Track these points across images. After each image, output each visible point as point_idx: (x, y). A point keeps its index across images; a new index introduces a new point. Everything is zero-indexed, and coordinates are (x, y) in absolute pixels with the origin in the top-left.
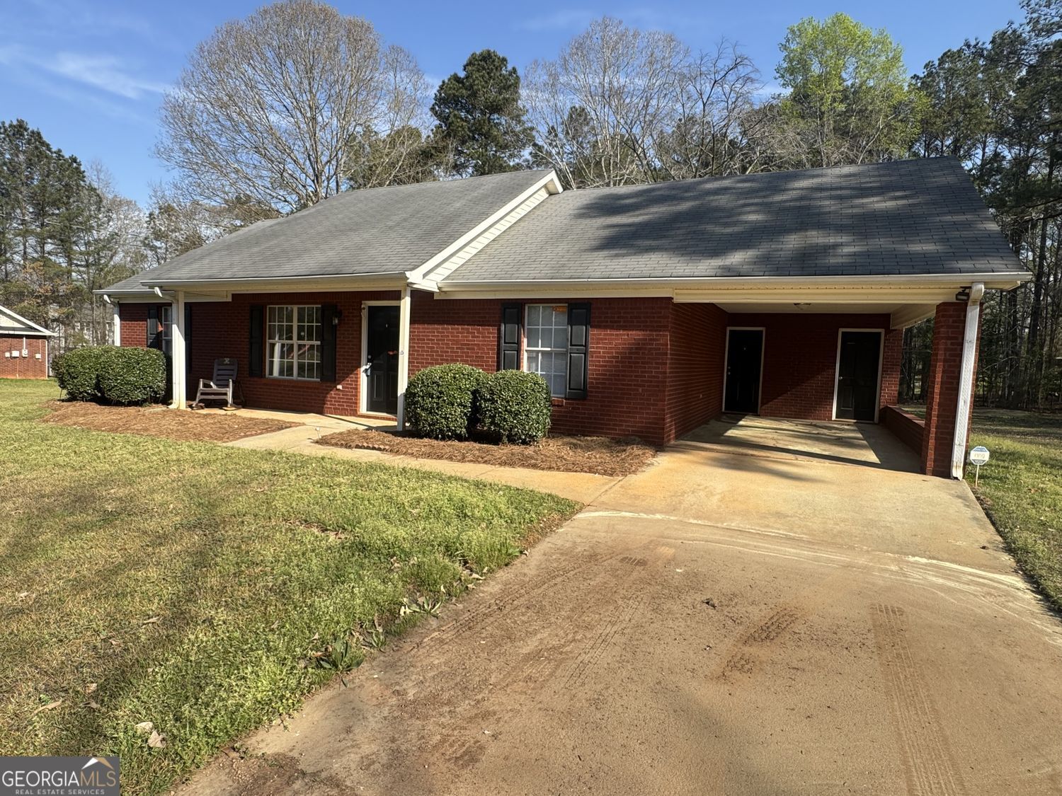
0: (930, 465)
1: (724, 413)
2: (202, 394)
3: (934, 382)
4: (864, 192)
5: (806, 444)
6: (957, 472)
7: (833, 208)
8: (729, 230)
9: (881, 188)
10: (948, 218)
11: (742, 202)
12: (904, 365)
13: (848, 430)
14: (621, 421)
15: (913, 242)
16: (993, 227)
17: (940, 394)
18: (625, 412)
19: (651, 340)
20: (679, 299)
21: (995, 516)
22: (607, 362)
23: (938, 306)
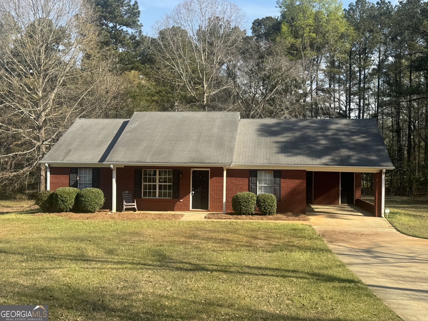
0: (377, 214)
2: (126, 206)
4: (352, 133)
6: (383, 216)
7: (346, 140)
9: (357, 132)
13: (348, 208)
17: (378, 196)
22: (287, 189)
23: (375, 173)
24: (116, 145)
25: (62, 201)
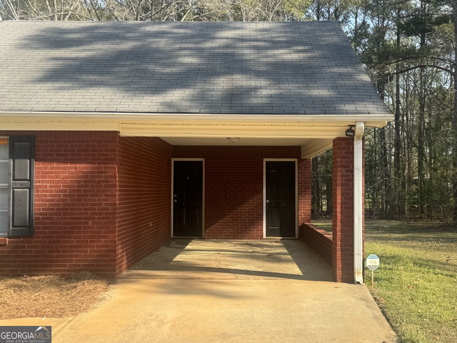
0: (339, 272)
1: (172, 238)
3: (335, 203)
4: (275, 44)
5: (244, 263)
6: (359, 278)
7: (252, 57)
8: (168, 70)
9: (287, 42)
10: (336, 70)
11: (177, 46)
12: (314, 187)
13: (276, 246)
14: (71, 256)
15: (312, 88)
16: (366, 78)
17: (341, 213)
18: (76, 247)
19: (99, 172)
20: (124, 133)
21: (389, 314)
22: (55, 196)
23: (334, 141)
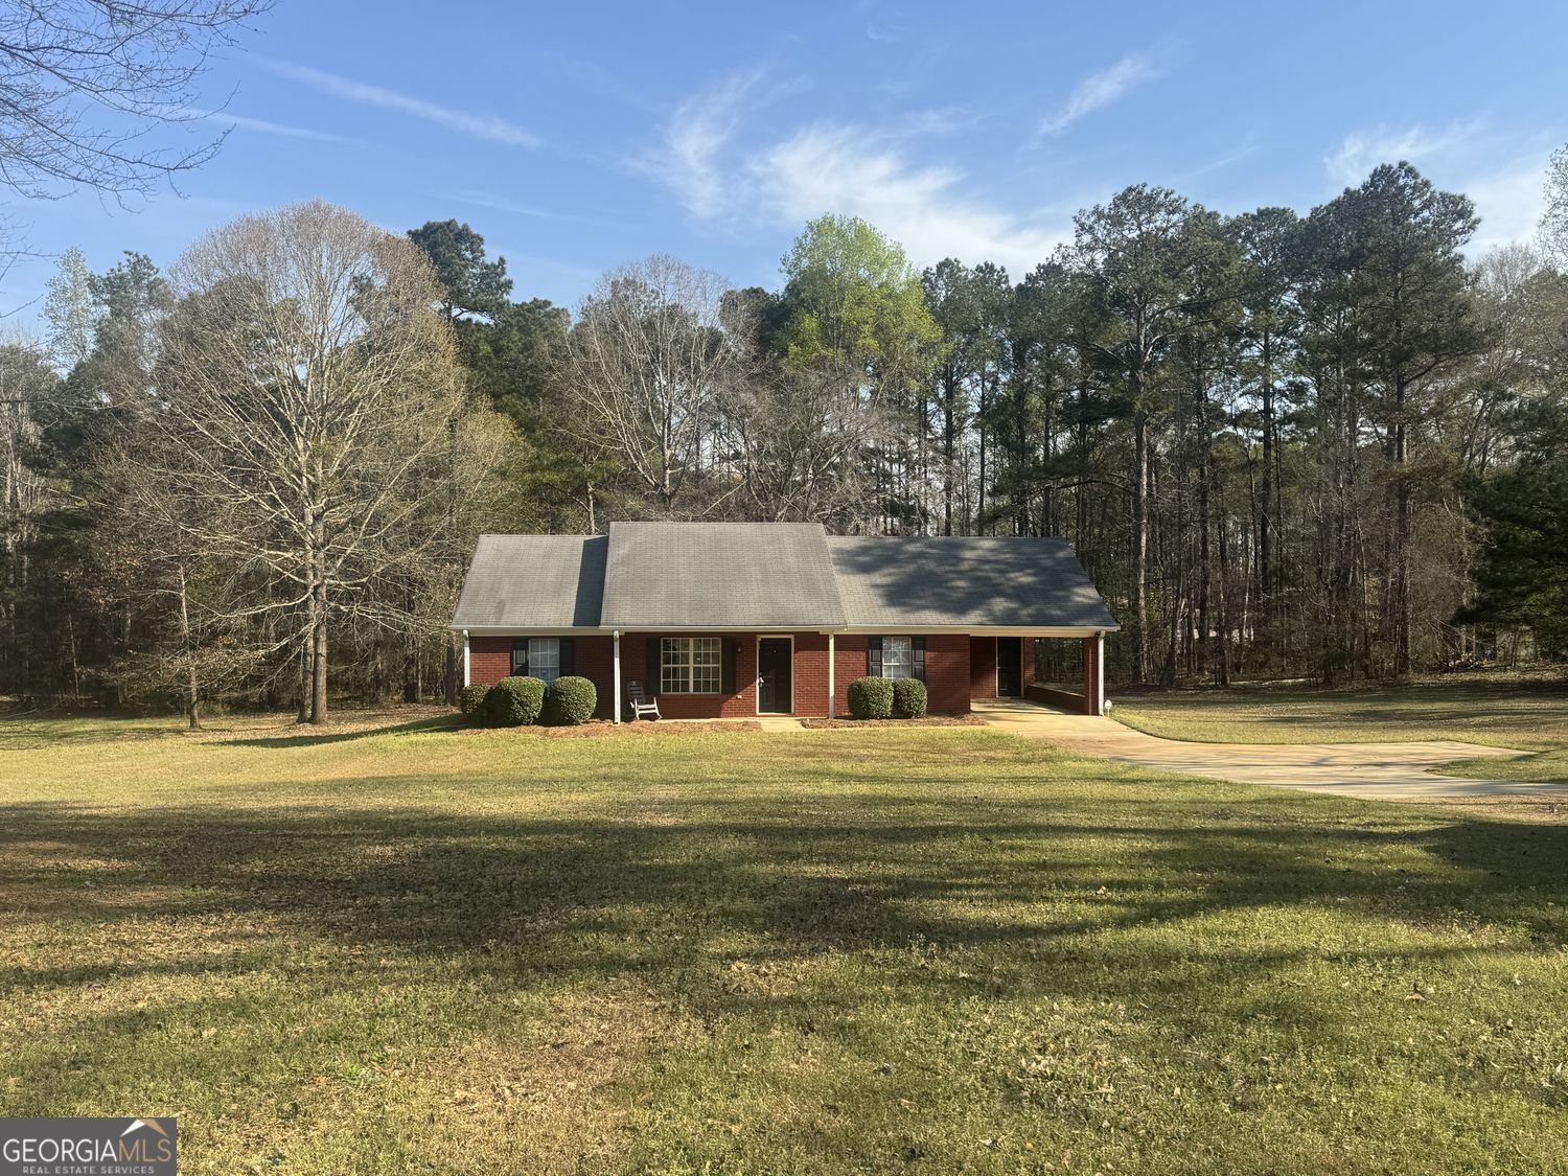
0: (1090, 710)
2: (639, 710)
6: (1101, 712)
24: (606, 591)
25: (521, 703)
